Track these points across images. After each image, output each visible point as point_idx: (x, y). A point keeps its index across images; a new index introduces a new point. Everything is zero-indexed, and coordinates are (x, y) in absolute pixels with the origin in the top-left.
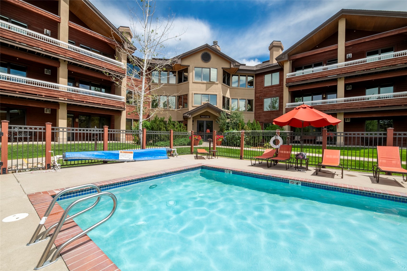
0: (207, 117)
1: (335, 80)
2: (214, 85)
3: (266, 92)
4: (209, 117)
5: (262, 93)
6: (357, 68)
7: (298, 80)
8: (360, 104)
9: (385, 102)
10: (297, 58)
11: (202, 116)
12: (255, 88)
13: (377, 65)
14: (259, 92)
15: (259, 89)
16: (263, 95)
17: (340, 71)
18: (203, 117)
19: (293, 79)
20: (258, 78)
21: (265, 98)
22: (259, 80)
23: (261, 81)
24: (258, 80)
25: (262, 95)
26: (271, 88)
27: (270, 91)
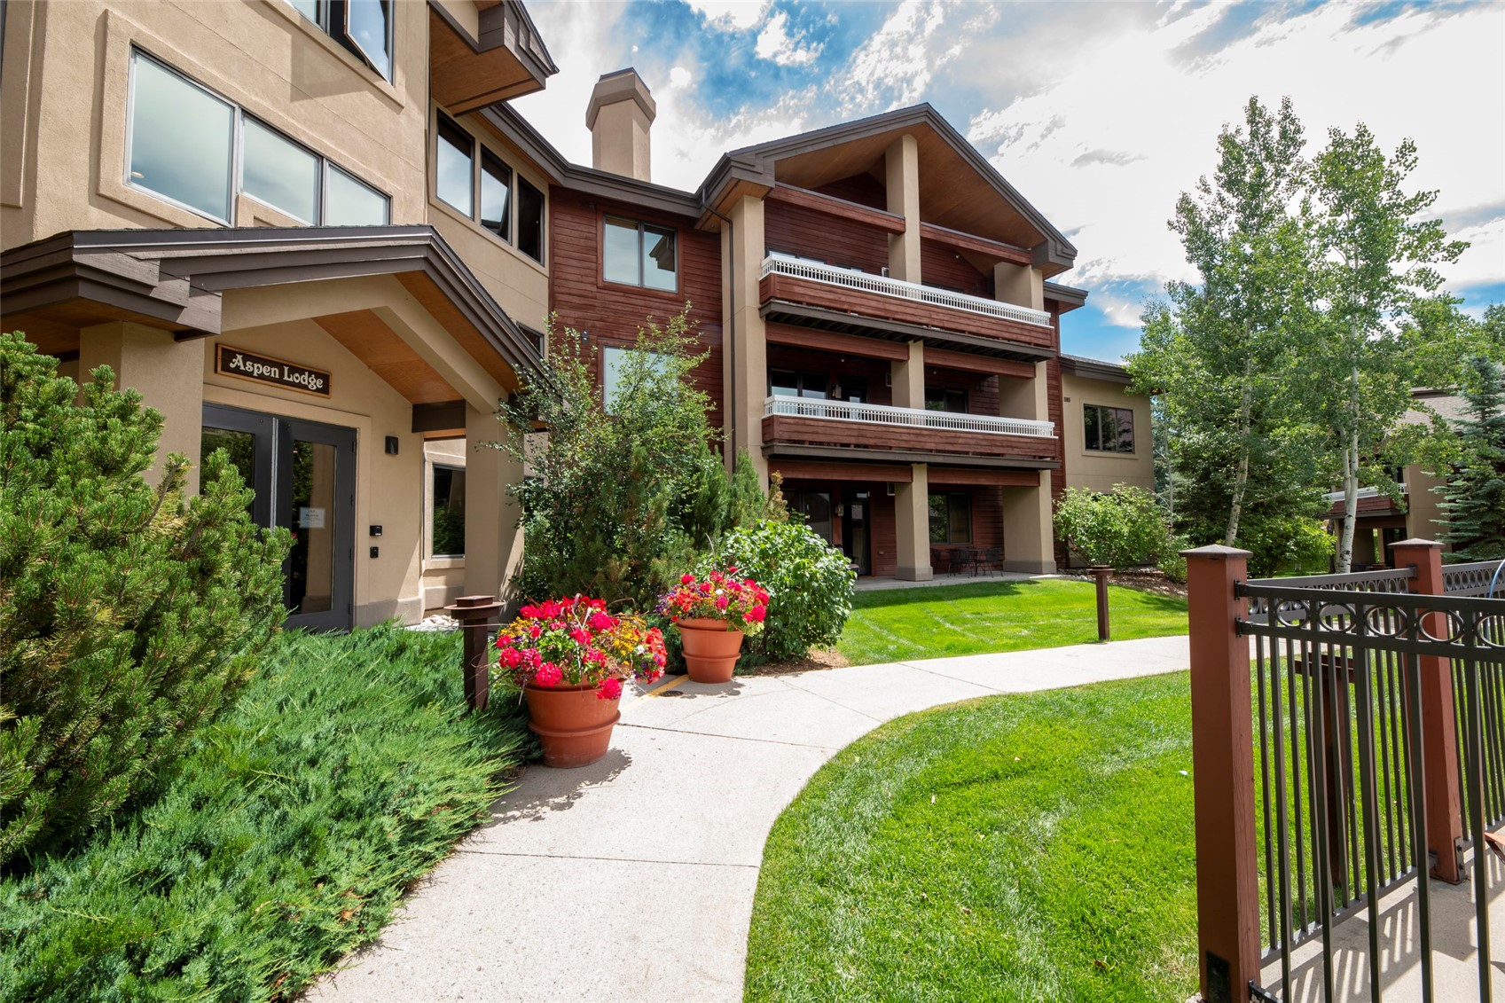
0: (296, 379)
1: (903, 340)
2: (368, 96)
3: (616, 311)
4: (325, 390)
5: (590, 314)
6: (961, 321)
7: (814, 297)
8: (985, 443)
9: (1014, 445)
10: (793, 200)
11: (238, 361)
12: (552, 271)
13: (995, 327)
14: (576, 300)
15: (572, 285)
16: (598, 323)
17: (927, 313)
18: (258, 369)
19: (798, 290)
20: (568, 218)
21: (611, 343)
22: (575, 234)
23: (582, 242)
24: (567, 232)
25: (590, 323)
26: (642, 303)
27: (633, 313)
